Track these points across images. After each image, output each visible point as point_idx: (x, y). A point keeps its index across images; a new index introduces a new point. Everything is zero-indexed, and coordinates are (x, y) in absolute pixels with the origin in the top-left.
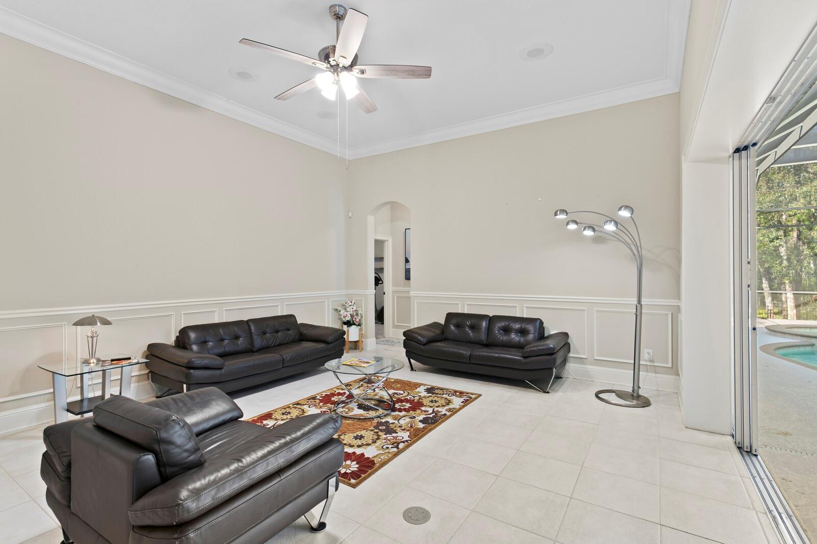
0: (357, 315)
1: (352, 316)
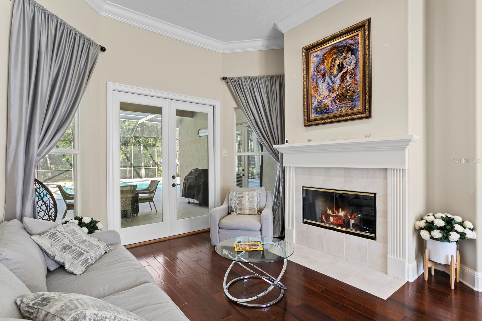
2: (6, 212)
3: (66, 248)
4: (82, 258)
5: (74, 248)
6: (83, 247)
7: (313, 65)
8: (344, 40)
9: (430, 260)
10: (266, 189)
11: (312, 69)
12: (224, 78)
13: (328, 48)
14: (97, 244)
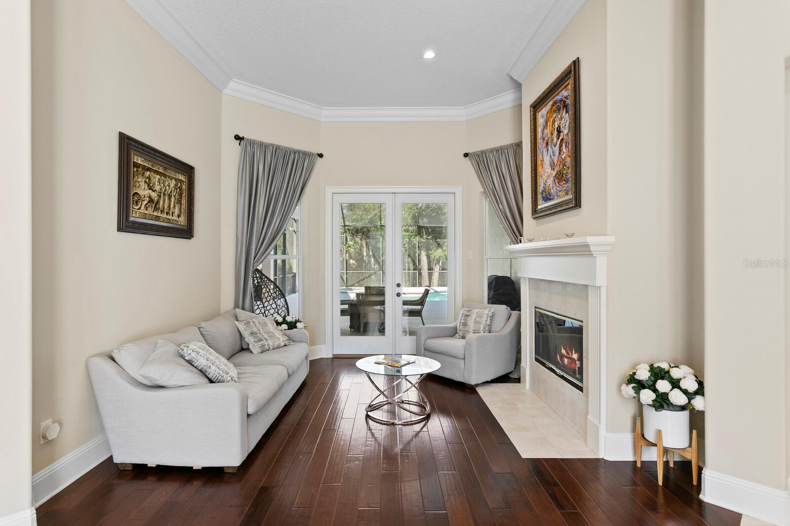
2: (235, 304)
3: (252, 334)
4: (261, 343)
5: (259, 335)
6: (266, 336)
7: (539, 130)
8: (562, 90)
9: (643, 435)
10: (509, 308)
11: (539, 135)
12: (466, 155)
13: (551, 103)
14: (279, 335)
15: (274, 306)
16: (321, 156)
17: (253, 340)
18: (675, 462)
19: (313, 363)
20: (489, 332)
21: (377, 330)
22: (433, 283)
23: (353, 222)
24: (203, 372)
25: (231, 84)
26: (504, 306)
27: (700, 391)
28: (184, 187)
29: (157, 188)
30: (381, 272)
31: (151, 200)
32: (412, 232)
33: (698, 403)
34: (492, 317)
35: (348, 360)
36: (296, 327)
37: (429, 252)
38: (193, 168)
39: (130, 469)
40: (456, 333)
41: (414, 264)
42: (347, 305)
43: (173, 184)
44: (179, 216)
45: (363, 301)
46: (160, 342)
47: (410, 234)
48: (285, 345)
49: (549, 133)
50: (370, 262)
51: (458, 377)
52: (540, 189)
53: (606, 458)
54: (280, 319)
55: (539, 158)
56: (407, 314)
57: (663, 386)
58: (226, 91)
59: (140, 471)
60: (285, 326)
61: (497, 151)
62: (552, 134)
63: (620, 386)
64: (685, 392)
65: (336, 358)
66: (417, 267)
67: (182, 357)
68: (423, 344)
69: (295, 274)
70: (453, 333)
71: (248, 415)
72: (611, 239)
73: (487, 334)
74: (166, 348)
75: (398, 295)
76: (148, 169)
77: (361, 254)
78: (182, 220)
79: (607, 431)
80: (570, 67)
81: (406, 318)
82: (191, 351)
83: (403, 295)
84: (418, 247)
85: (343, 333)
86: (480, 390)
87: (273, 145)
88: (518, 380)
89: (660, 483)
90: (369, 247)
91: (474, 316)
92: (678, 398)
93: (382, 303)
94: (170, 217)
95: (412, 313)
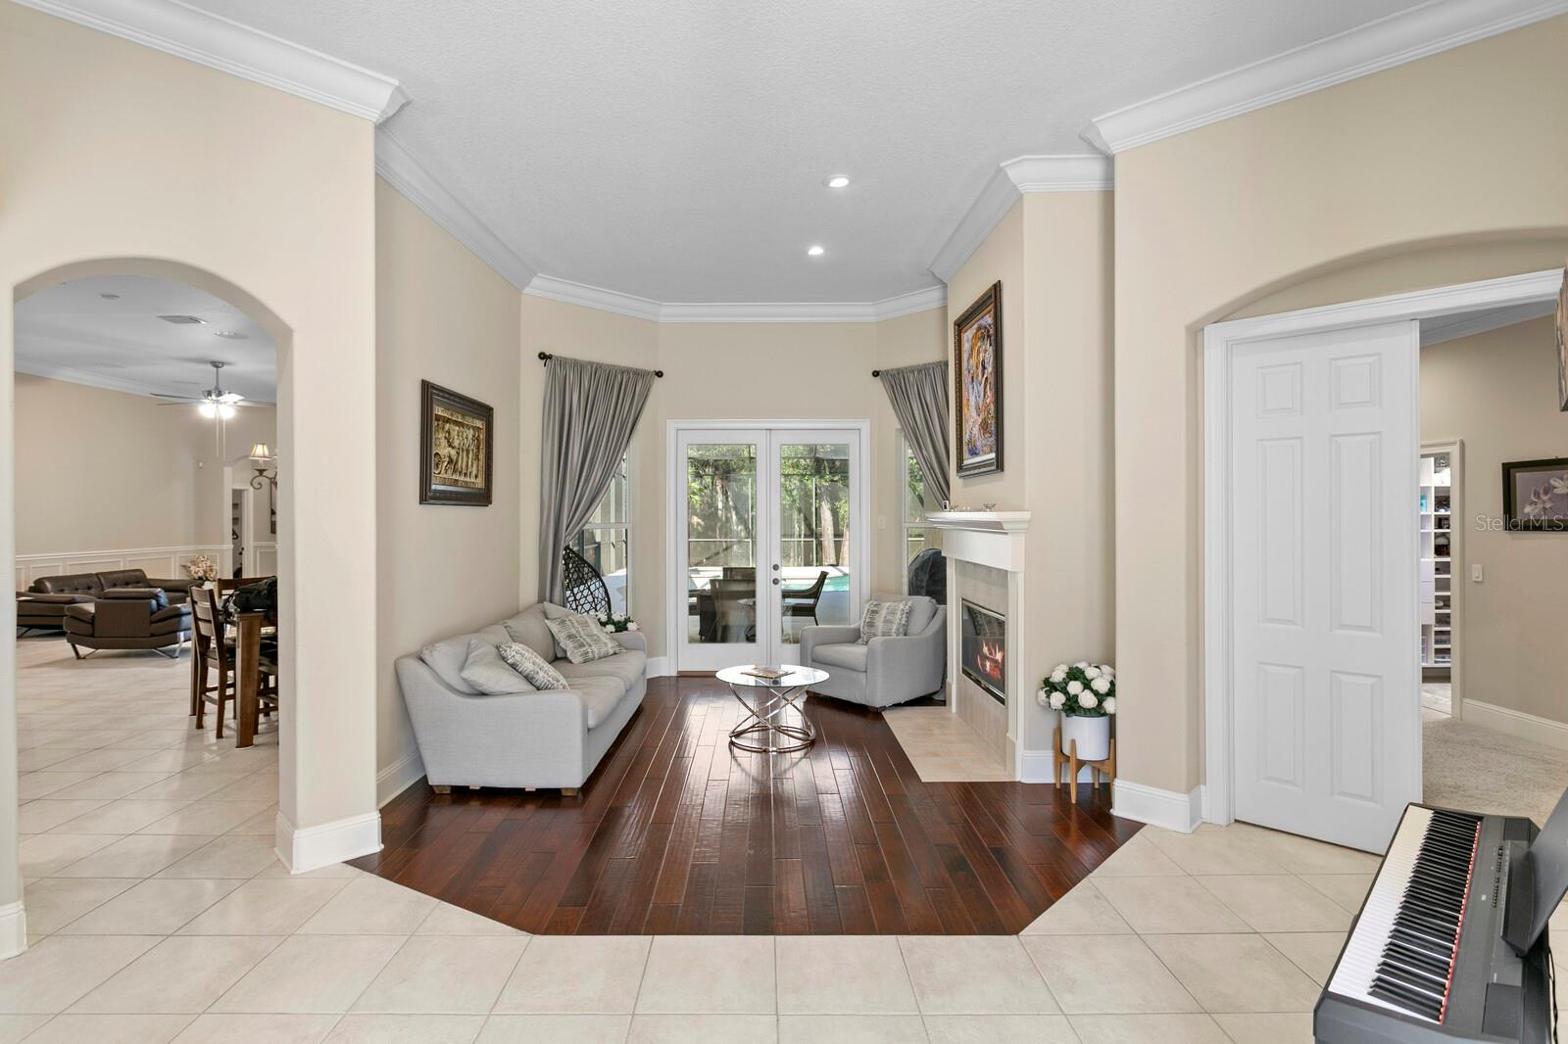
0: (211, 570)
1: (205, 572)
2: (539, 596)
3: (570, 637)
4: (582, 650)
5: (578, 638)
6: (588, 640)
7: (965, 356)
8: (985, 315)
9: (1062, 751)
10: (934, 601)
11: (965, 364)
12: (876, 374)
13: (976, 326)
14: (606, 640)
15: (590, 599)
16: (659, 374)
17: (571, 645)
18: (1100, 784)
19: (651, 682)
20: (905, 635)
21: (743, 636)
22: (843, 559)
23: (699, 450)
24: (529, 679)
25: (535, 281)
26: (928, 598)
27: (1111, 692)
28: (481, 437)
29: (456, 443)
30: (750, 540)
31: (451, 461)
32: (805, 469)
33: (1110, 705)
34: (910, 613)
35: (700, 679)
36: (626, 629)
37: (837, 504)
38: (492, 409)
39: (448, 792)
40: (860, 637)
41: (808, 525)
42: (695, 599)
43: (471, 433)
44: (476, 477)
45: (722, 592)
46: (473, 642)
47: (801, 471)
48: (615, 654)
49: (975, 365)
50: (728, 520)
51: (856, 697)
52: (966, 438)
53: (1023, 781)
54: (604, 618)
55: (965, 394)
56: (790, 613)
57: (1075, 687)
58: (527, 290)
59: (461, 795)
60: (611, 628)
61: (920, 371)
62: (977, 368)
63: (1037, 691)
64: (1096, 693)
65: (683, 676)
66: (813, 532)
67: (504, 659)
68: (809, 651)
69: (599, 544)
70: (855, 637)
71: (589, 730)
72: (1026, 515)
73: (901, 637)
74: (484, 648)
75: (776, 582)
76: (448, 421)
77: (712, 505)
78: (480, 483)
79: (1025, 748)
80: (990, 289)
81: (788, 619)
82: (514, 653)
83: (783, 582)
84: (816, 495)
85: (692, 640)
86: (887, 716)
87: (591, 364)
88: (943, 703)
89: (1074, 801)
90: (727, 492)
91: (884, 612)
92: (1088, 700)
93: (752, 594)
94: (468, 479)
95: (797, 611)
